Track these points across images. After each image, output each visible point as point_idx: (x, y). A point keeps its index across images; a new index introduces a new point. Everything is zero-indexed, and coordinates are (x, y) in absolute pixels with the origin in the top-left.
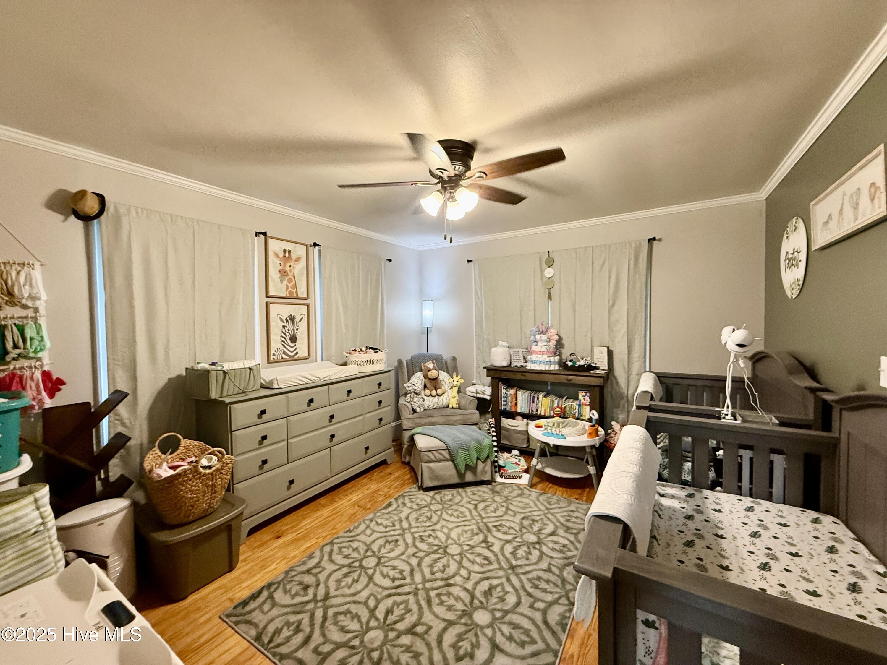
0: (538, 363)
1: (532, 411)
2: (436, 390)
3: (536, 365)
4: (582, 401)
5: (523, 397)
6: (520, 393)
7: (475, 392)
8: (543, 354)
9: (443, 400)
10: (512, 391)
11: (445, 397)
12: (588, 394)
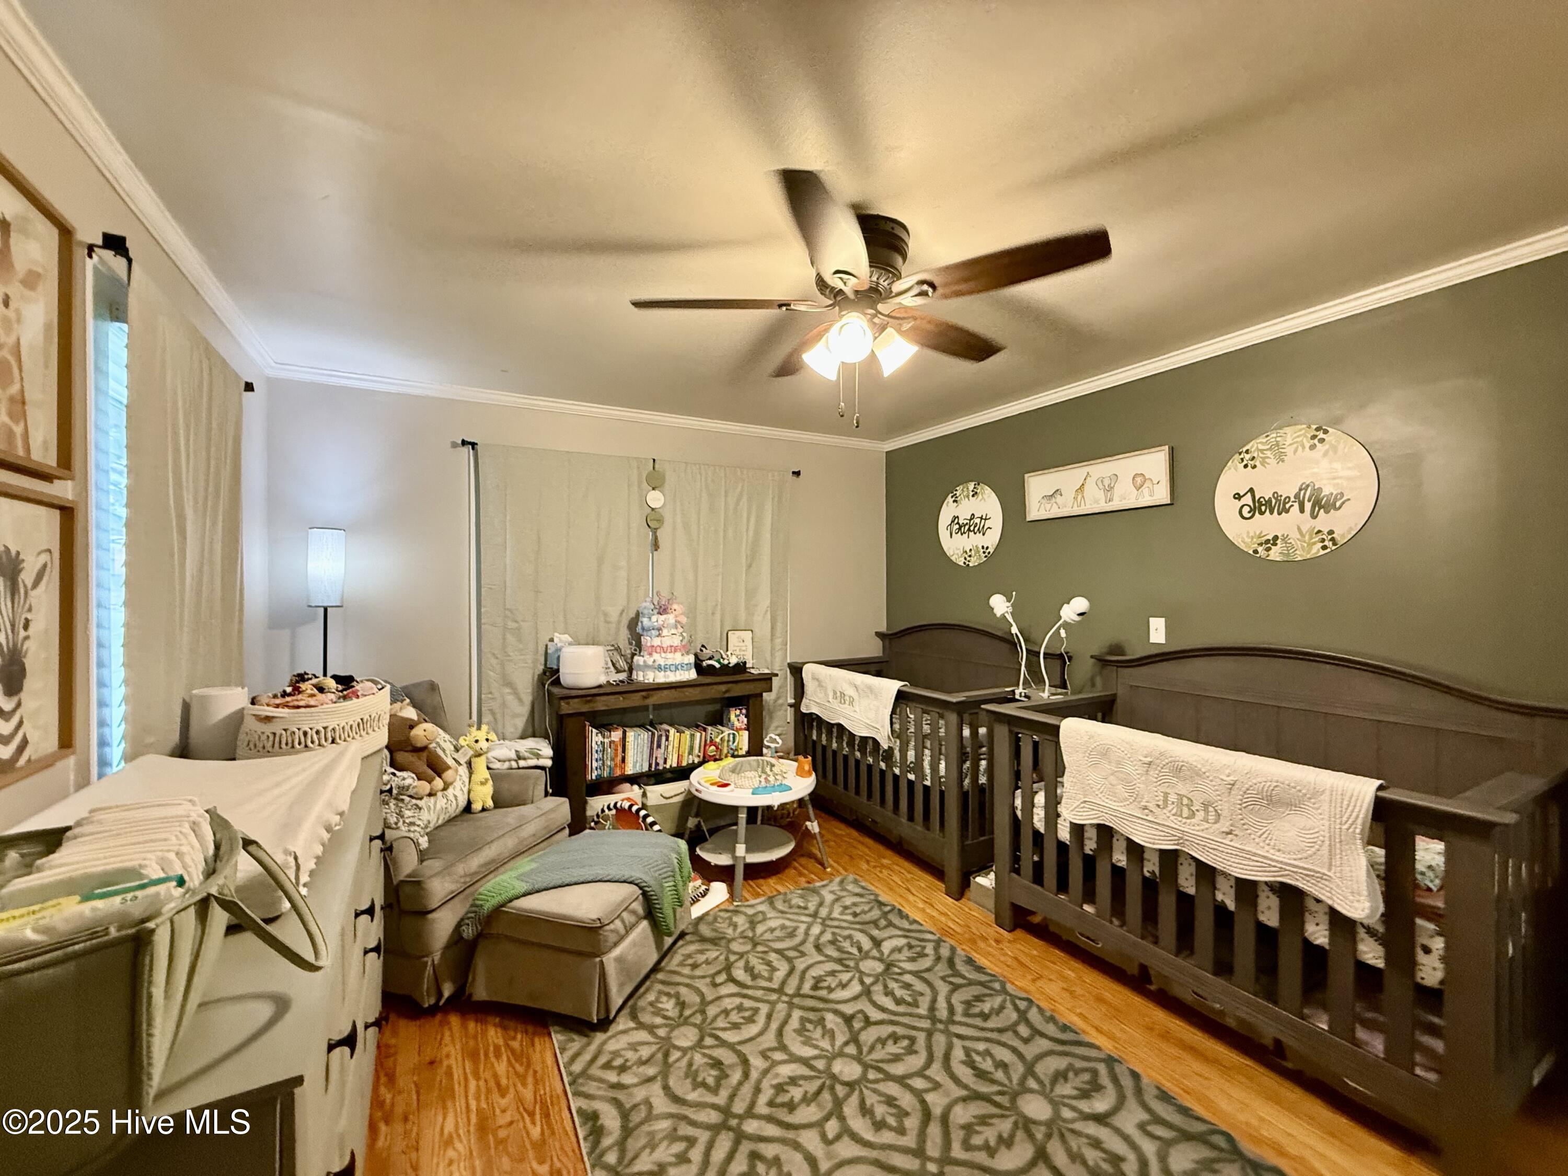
0: (673, 668)
1: (657, 764)
2: (440, 776)
3: (668, 673)
4: (737, 724)
5: (637, 740)
6: (631, 734)
7: (514, 756)
8: (675, 651)
9: (455, 797)
10: (616, 735)
11: (458, 788)
12: (744, 711)
